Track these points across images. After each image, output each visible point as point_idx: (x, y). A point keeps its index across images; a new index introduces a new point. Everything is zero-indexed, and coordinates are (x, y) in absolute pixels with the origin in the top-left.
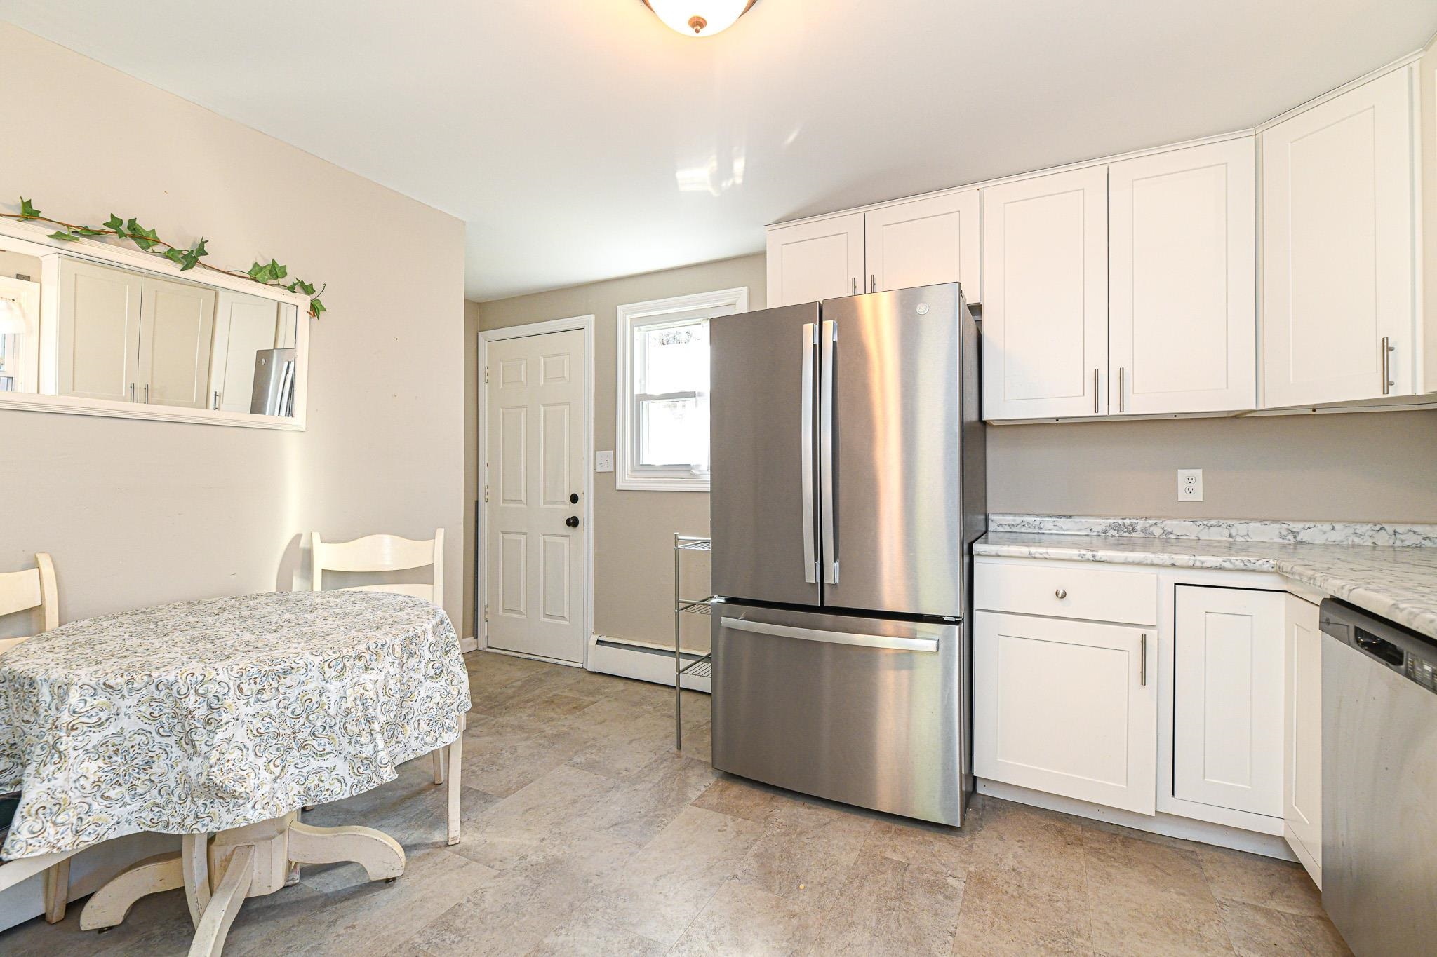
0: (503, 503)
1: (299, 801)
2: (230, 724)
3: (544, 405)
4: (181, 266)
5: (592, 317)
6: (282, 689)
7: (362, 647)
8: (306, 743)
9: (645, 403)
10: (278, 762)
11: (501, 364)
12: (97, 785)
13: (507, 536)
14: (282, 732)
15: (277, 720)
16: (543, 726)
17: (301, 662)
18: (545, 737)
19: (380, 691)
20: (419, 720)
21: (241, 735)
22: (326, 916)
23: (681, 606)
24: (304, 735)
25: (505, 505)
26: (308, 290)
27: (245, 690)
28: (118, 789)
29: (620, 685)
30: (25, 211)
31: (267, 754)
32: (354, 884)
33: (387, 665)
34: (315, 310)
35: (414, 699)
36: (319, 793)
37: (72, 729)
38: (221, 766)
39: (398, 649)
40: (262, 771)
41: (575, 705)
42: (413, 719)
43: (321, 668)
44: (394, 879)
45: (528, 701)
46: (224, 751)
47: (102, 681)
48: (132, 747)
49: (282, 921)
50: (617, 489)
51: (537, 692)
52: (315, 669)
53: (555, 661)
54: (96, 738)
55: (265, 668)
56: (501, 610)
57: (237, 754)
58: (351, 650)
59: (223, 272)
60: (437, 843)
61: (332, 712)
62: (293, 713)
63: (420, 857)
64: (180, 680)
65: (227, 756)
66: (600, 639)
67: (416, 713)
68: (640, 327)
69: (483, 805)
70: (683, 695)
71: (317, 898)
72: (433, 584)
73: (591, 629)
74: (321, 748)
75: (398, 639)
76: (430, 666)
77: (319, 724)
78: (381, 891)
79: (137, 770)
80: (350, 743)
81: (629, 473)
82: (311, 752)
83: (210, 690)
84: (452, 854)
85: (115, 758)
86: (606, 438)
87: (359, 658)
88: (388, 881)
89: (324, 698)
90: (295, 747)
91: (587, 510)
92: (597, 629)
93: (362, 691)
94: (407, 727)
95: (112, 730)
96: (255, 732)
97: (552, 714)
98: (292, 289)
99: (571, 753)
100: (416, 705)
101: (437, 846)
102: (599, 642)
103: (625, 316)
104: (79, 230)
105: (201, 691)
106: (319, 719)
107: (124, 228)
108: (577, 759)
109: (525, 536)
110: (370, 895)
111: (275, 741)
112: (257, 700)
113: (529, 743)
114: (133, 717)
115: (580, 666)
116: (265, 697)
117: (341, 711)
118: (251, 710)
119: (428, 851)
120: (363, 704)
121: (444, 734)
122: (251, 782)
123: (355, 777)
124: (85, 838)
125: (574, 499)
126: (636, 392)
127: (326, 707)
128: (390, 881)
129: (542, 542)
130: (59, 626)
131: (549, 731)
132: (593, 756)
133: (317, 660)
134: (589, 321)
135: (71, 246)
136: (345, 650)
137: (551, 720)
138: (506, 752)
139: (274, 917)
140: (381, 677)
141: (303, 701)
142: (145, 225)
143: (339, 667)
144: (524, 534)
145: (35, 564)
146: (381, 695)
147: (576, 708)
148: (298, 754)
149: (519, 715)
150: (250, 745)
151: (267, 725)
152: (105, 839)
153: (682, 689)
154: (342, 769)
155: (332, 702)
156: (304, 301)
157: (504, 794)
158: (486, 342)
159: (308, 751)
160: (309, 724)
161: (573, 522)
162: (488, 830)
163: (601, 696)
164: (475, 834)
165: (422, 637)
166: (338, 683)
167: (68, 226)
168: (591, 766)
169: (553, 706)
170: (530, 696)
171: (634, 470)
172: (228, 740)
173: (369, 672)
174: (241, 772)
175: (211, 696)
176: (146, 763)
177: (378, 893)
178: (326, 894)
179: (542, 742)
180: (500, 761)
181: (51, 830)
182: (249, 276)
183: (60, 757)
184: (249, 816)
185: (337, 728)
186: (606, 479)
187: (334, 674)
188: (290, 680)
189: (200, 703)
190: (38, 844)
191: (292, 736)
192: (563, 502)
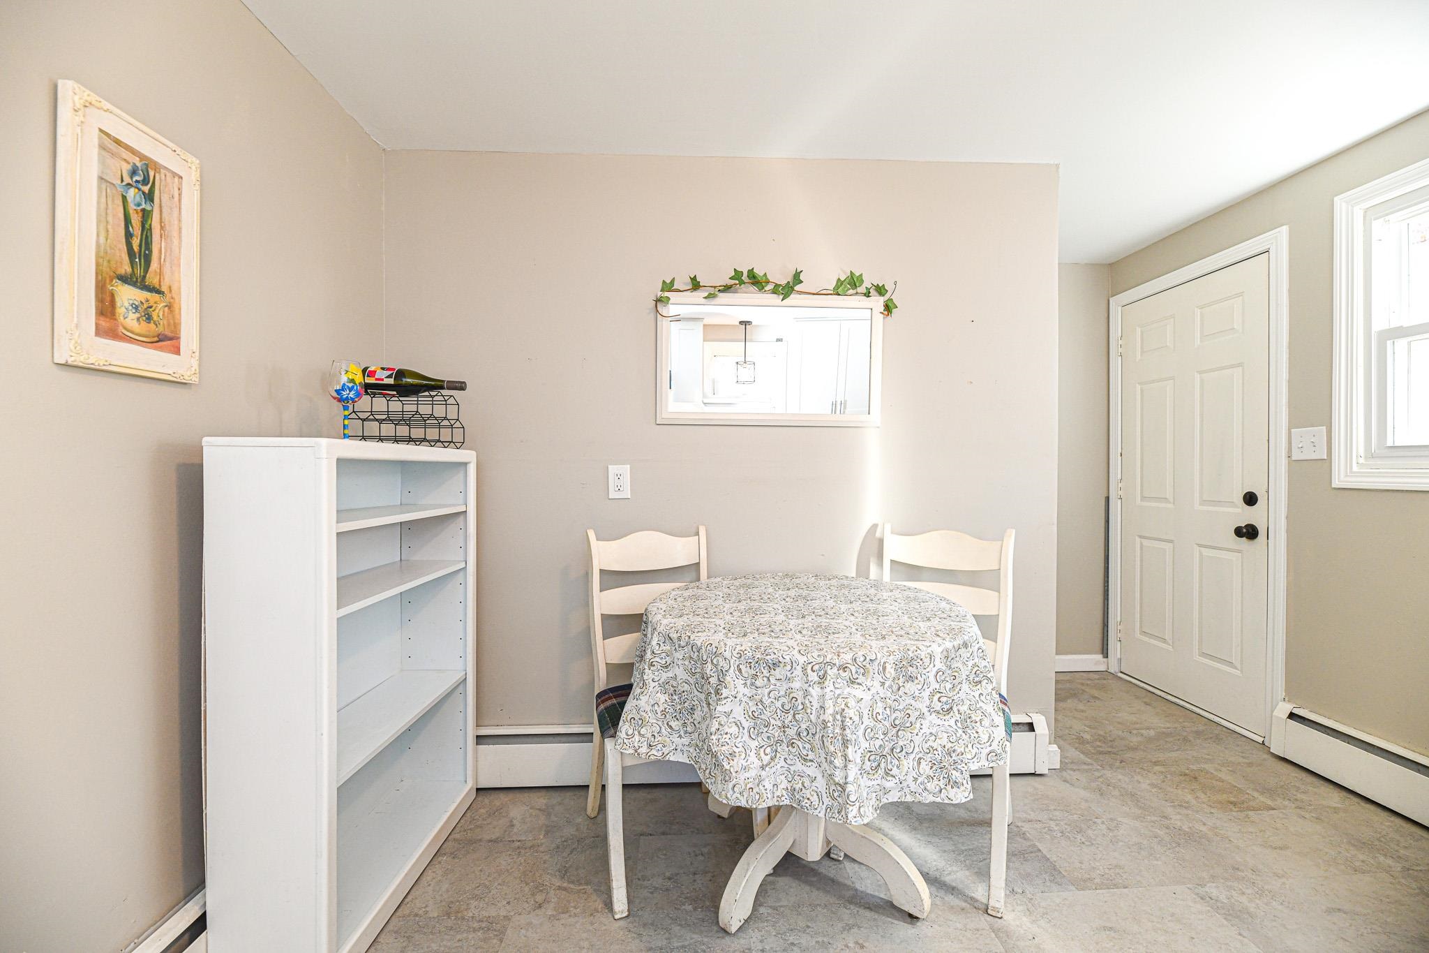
0: (1141, 500)
1: (787, 797)
2: (729, 700)
3: (1200, 372)
4: (781, 297)
5: (1284, 229)
6: (773, 680)
7: (847, 657)
8: (793, 741)
10: (768, 750)
11: (1139, 330)
12: (664, 712)
13: (1146, 542)
14: (773, 722)
15: (768, 709)
16: (1169, 811)
17: (787, 658)
18: (1168, 828)
19: (866, 712)
20: (920, 759)
21: (738, 713)
22: (846, 913)
24: (792, 732)
25: (1145, 504)
26: (881, 290)
27: (743, 671)
28: (677, 722)
29: (1335, 798)
30: (693, 284)
31: (760, 739)
32: (882, 896)
33: (877, 684)
34: (888, 308)
35: (916, 732)
36: (800, 798)
37: (651, 665)
38: (720, 737)
39: (890, 670)
40: (752, 754)
41: (1232, 799)
42: (913, 755)
43: (804, 669)
44: (917, 918)
45: (1156, 763)
46: (722, 723)
47: (667, 633)
48: (683, 692)
49: (815, 893)
50: (1334, 486)
51: (1174, 754)
52: (799, 668)
53: (1217, 719)
54: (665, 676)
55: (758, 655)
56: (1138, 631)
57: (734, 730)
58: (836, 657)
59: (814, 294)
60: (977, 901)
61: (813, 718)
62: (783, 706)
63: (952, 907)
64: (703, 647)
65: (726, 729)
66: (1296, 711)
67: (917, 749)
69: (1048, 884)
71: (848, 888)
72: (999, 592)
73: (1281, 693)
74: (805, 752)
75: (892, 657)
76: (936, 698)
77: (803, 726)
78: (902, 923)
79: (686, 712)
80: (827, 759)
81: (1362, 461)
82: (797, 753)
83: (718, 663)
84: (988, 928)
85: (675, 697)
86: (1312, 409)
87: (844, 668)
88: (911, 916)
89: (807, 702)
90: (785, 741)
91: (1273, 516)
92: (1292, 695)
93: (843, 706)
94: (905, 762)
95: (670, 674)
96: (750, 714)
97: (1189, 797)
98: (867, 295)
99: (1204, 874)
100: (918, 740)
101: (976, 905)
102: (1292, 716)
103: (1348, 208)
104: (720, 288)
105: (715, 661)
106: (804, 721)
107: (745, 278)
108: (1212, 890)
109: (1171, 545)
110: (890, 919)
111: (766, 729)
112: (752, 684)
113: (1137, 824)
114: (681, 668)
115: (1260, 740)
116: (758, 683)
117: (820, 721)
118: (746, 691)
119: (964, 904)
120: (842, 721)
121: (949, 787)
122: (738, 763)
123: (831, 798)
124: (654, 752)
125: (1250, 499)
127: (809, 711)
128: (912, 918)
129: (1197, 555)
131: (1176, 819)
132: (1244, 899)
133: (802, 660)
134: (1279, 240)
135: (717, 301)
136: (829, 657)
137: (1184, 805)
138: (1103, 823)
139: (811, 884)
140: (867, 697)
141: (791, 697)
142: (759, 272)
143: (821, 673)
144: (1171, 541)
145: (697, 534)
146: (865, 717)
147: (1234, 804)
148: (787, 749)
149: (1139, 778)
150: (746, 725)
151: (760, 711)
152: (667, 759)
154: (821, 784)
155: (814, 708)
156: (878, 302)
157: (1082, 884)
158: (1120, 308)
159: (795, 750)
160: (795, 723)
161: (1249, 532)
162: (1042, 923)
163: (1286, 803)
164: (1024, 919)
165: (927, 661)
166: (819, 690)
167: (715, 287)
168: (1233, 914)
169: (1195, 786)
170: (1161, 756)
171: (1370, 455)
172: (728, 714)
173: (856, 686)
174: (735, 749)
175: (719, 668)
176: (691, 709)
177: (896, 922)
178: (856, 890)
179: (1160, 833)
180: (1090, 832)
181: (637, 738)
182: (832, 292)
183: (643, 684)
184: (729, 796)
185: (817, 737)
186: (1311, 472)
187: (817, 679)
188: (778, 673)
189: (714, 673)
190: (629, 745)
191: (783, 729)
192: (1232, 504)
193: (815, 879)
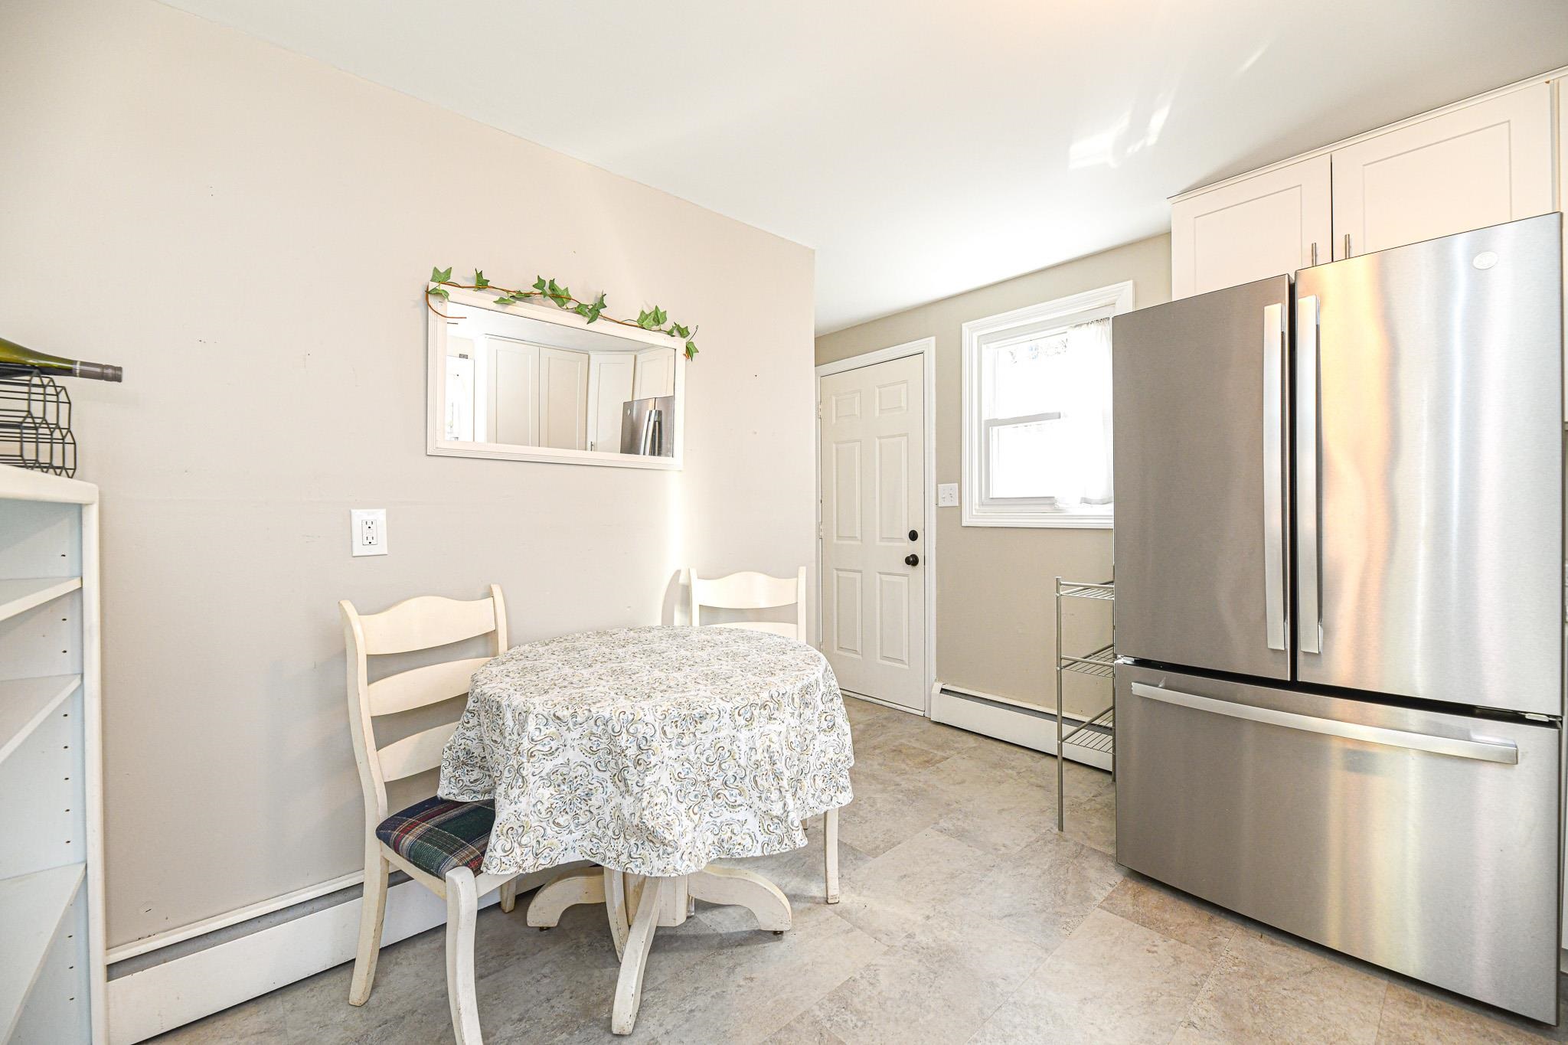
0: (837, 539)
1: (714, 851)
2: (657, 767)
3: (879, 438)
4: (587, 320)
5: (933, 339)
6: (698, 735)
7: (765, 695)
8: (719, 792)
9: (995, 429)
10: (696, 809)
11: (834, 398)
12: (550, 810)
13: (841, 574)
14: (699, 778)
15: (694, 766)
16: (898, 779)
17: (715, 708)
18: (902, 792)
19: (784, 743)
20: (815, 776)
21: (665, 781)
22: (722, 959)
23: (1064, 663)
24: (717, 784)
25: (840, 542)
26: (683, 332)
27: (667, 733)
28: (566, 817)
29: (972, 741)
30: (478, 281)
31: (687, 800)
32: (744, 929)
33: (788, 715)
34: (689, 352)
35: (810, 753)
36: (732, 847)
37: (531, 756)
38: (651, 810)
39: (797, 700)
40: (684, 818)
41: (926, 759)
42: (810, 774)
43: (731, 715)
44: (781, 932)
45: (875, 748)
46: (653, 794)
47: (552, 713)
48: (576, 777)
49: (686, 955)
50: (963, 525)
51: (881, 738)
52: (727, 716)
53: (894, 706)
54: (549, 766)
55: (684, 712)
56: (836, 648)
57: (662, 798)
58: (757, 698)
59: (618, 323)
60: (815, 898)
61: (743, 762)
62: (707, 759)
63: (802, 911)
64: (614, 718)
65: (656, 800)
66: (944, 687)
67: (812, 769)
68: (988, 345)
69: (854, 862)
70: (1066, 766)
71: (708, 936)
72: (797, 624)
73: (934, 676)
74: (732, 799)
75: (796, 688)
76: (823, 719)
77: (730, 773)
78: (771, 944)
79: (579, 800)
80: (760, 797)
81: (977, 507)
82: (724, 802)
83: (639, 730)
84: (833, 914)
85: (563, 787)
86: (950, 469)
87: (764, 707)
88: (775, 933)
89: (735, 747)
90: (709, 794)
91: (927, 548)
92: (940, 675)
93: (768, 743)
94: (804, 782)
95: (560, 760)
96: (676, 776)
97: (903, 766)
98: (670, 333)
99: (935, 815)
100: (812, 760)
101: (817, 900)
102: (943, 690)
103: (971, 333)
104: (514, 294)
105: (631, 731)
106: (731, 769)
107: (546, 288)
108: (943, 824)
109: (860, 574)
110: (760, 945)
111: (693, 788)
112: (678, 744)
113: (885, 795)
114: (577, 749)
115: (922, 714)
116: (684, 742)
117: (751, 763)
118: (673, 753)
119: (808, 905)
120: (771, 758)
121: (838, 793)
122: (677, 829)
123: (765, 834)
124: (541, 861)
125: (913, 536)
126: (985, 417)
127: (737, 757)
128: (777, 934)
129: (878, 581)
130: (508, 650)
131: (904, 785)
132: (960, 823)
133: (728, 706)
134: (929, 345)
135: (510, 309)
136: (752, 698)
137: (904, 773)
138: (865, 803)
139: (677, 949)
140: (783, 728)
141: (716, 748)
142: (560, 285)
143: (748, 716)
144: (860, 572)
145: (490, 594)
146: (784, 748)
147: (927, 762)
148: (712, 802)
149: (869, 762)
150: (673, 789)
151: (687, 770)
152: (556, 864)
153: (1064, 759)
154: (753, 824)
155: (742, 752)
156: (680, 344)
157: (875, 852)
158: (819, 378)
159: (721, 800)
160: (721, 773)
161: (912, 561)
162: (865, 892)
163: (952, 752)
164: (853, 895)
165: (815, 686)
166: (747, 733)
167: (508, 291)
168: (961, 834)
169: (903, 756)
170: (875, 742)
171: (982, 504)
172: (656, 783)
173: (773, 721)
174: (668, 818)
175: (640, 736)
176: (587, 794)
177: (766, 945)
178: (721, 935)
179: (900, 797)
180: (861, 813)
181: (518, 850)
182: (636, 324)
183: (523, 782)
184: (678, 867)
185: (747, 779)
186: (950, 515)
187: (744, 722)
188: (705, 726)
189: (631, 743)
190: (508, 863)
191: (707, 783)
192: (901, 539)
193: (679, 943)
